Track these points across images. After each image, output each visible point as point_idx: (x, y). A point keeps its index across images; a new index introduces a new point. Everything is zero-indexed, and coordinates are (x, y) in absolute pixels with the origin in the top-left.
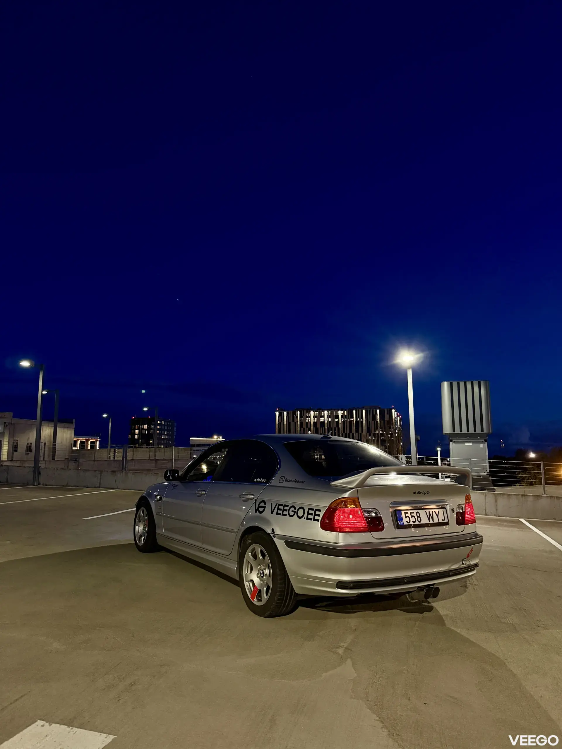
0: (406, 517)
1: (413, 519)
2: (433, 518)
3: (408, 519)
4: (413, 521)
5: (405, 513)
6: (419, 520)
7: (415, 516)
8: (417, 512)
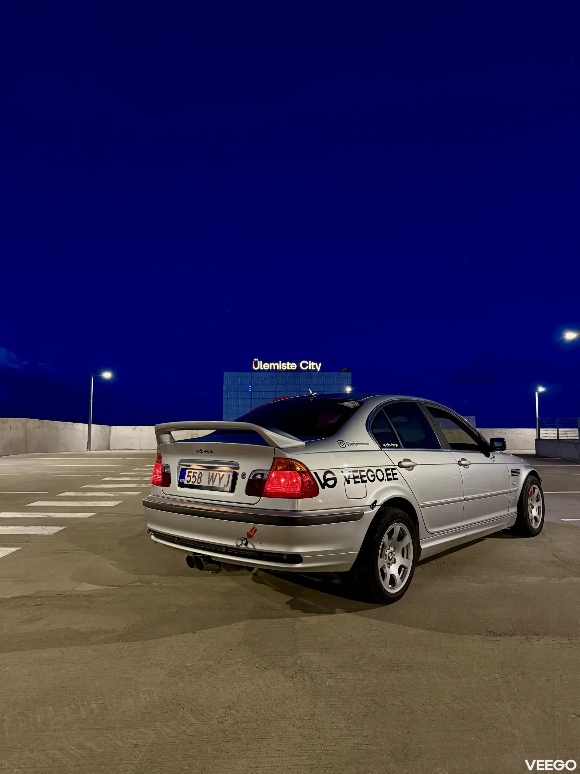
0: (189, 476)
1: (193, 479)
2: (214, 481)
3: (188, 479)
4: (192, 481)
5: (189, 472)
6: (199, 481)
7: (197, 477)
8: (201, 473)
